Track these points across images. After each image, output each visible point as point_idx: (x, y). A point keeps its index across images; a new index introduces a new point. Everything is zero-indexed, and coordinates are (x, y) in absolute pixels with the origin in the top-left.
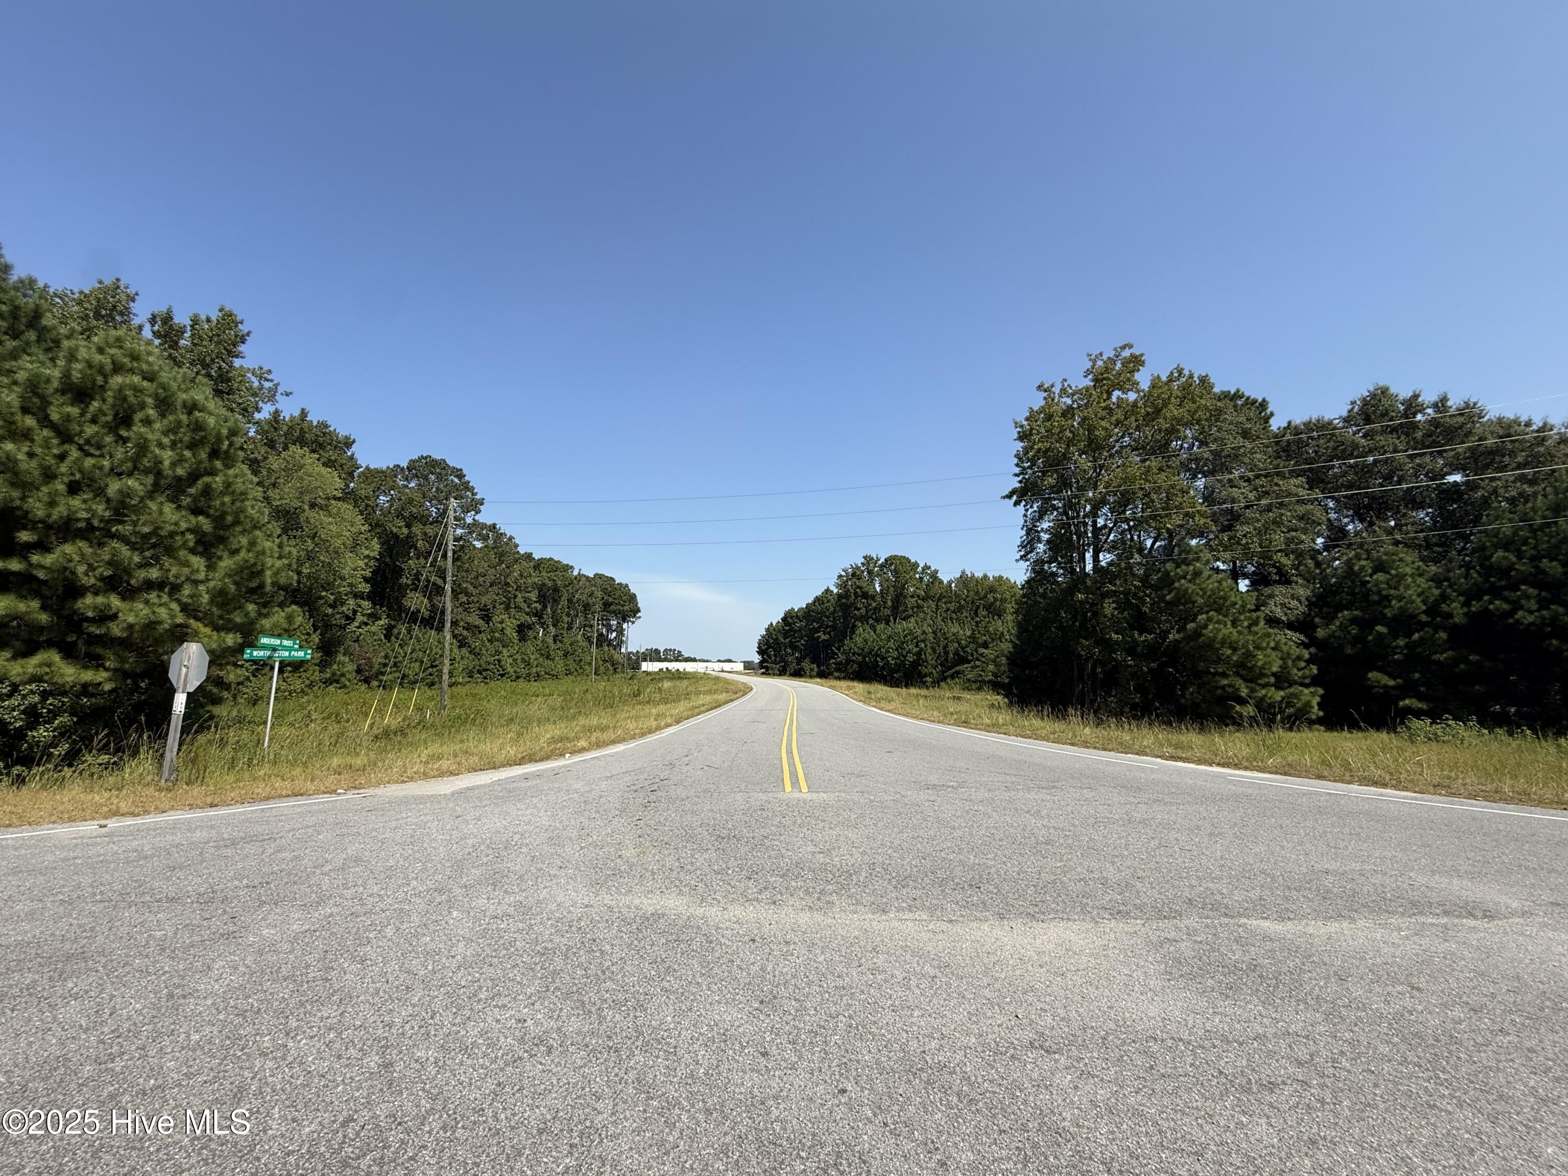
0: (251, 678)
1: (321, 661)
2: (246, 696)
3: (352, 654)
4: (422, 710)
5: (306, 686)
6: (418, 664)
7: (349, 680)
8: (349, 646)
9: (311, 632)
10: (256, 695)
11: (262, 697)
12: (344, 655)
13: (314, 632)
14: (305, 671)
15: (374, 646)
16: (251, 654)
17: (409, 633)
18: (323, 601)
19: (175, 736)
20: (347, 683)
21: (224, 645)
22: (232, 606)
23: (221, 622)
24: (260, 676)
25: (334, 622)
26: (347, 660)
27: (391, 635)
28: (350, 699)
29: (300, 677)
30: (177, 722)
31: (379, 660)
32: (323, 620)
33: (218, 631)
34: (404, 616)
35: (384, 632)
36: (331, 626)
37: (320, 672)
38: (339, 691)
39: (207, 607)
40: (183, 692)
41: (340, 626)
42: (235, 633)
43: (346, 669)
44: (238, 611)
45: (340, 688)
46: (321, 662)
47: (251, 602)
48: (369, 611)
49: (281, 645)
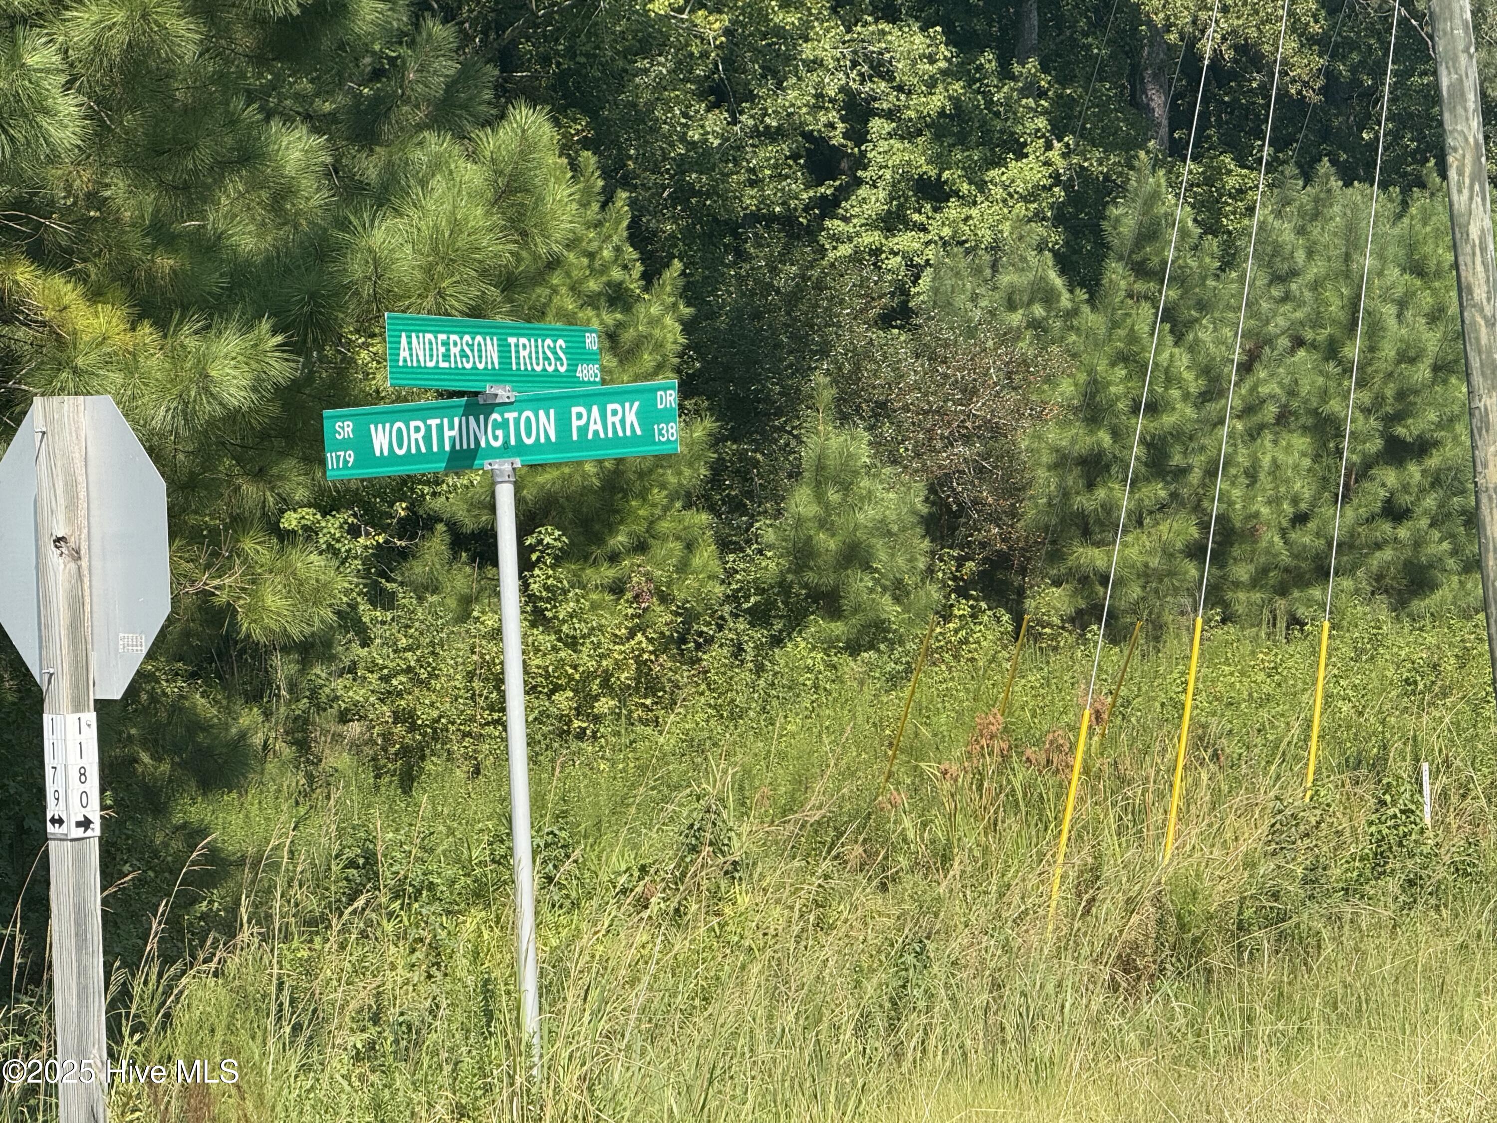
0: (367, 612)
1: (718, 469)
2: (355, 729)
3: (882, 410)
4: (1379, 765)
5: (664, 644)
6: (1301, 442)
7: (899, 591)
8: (859, 356)
9: (635, 286)
10: (407, 718)
11: (437, 734)
12: (843, 419)
13: (649, 278)
14: (641, 547)
15: (1009, 337)
16: (362, 443)
17: (1211, 228)
18: (662, 66)
19: (82, 972)
20: (890, 609)
21: (208, 409)
22: (204, 154)
23: (165, 263)
24: (406, 598)
25: (750, 199)
26: (863, 453)
27: (1102, 248)
28: (924, 713)
29: (617, 589)
30: (79, 888)
31: (1054, 435)
32: (683, 193)
33: (162, 325)
34: (1158, 102)
35: (1056, 238)
36: (733, 228)
37: (725, 546)
38: (851, 667)
39: (83, 180)
40: (78, 707)
41: (788, 221)
42: (248, 326)
43: (867, 515)
44: (235, 185)
45: (853, 648)
46: (716, 478)
47: (288, 119)
48: (937, 101)
49: (503, 374)
